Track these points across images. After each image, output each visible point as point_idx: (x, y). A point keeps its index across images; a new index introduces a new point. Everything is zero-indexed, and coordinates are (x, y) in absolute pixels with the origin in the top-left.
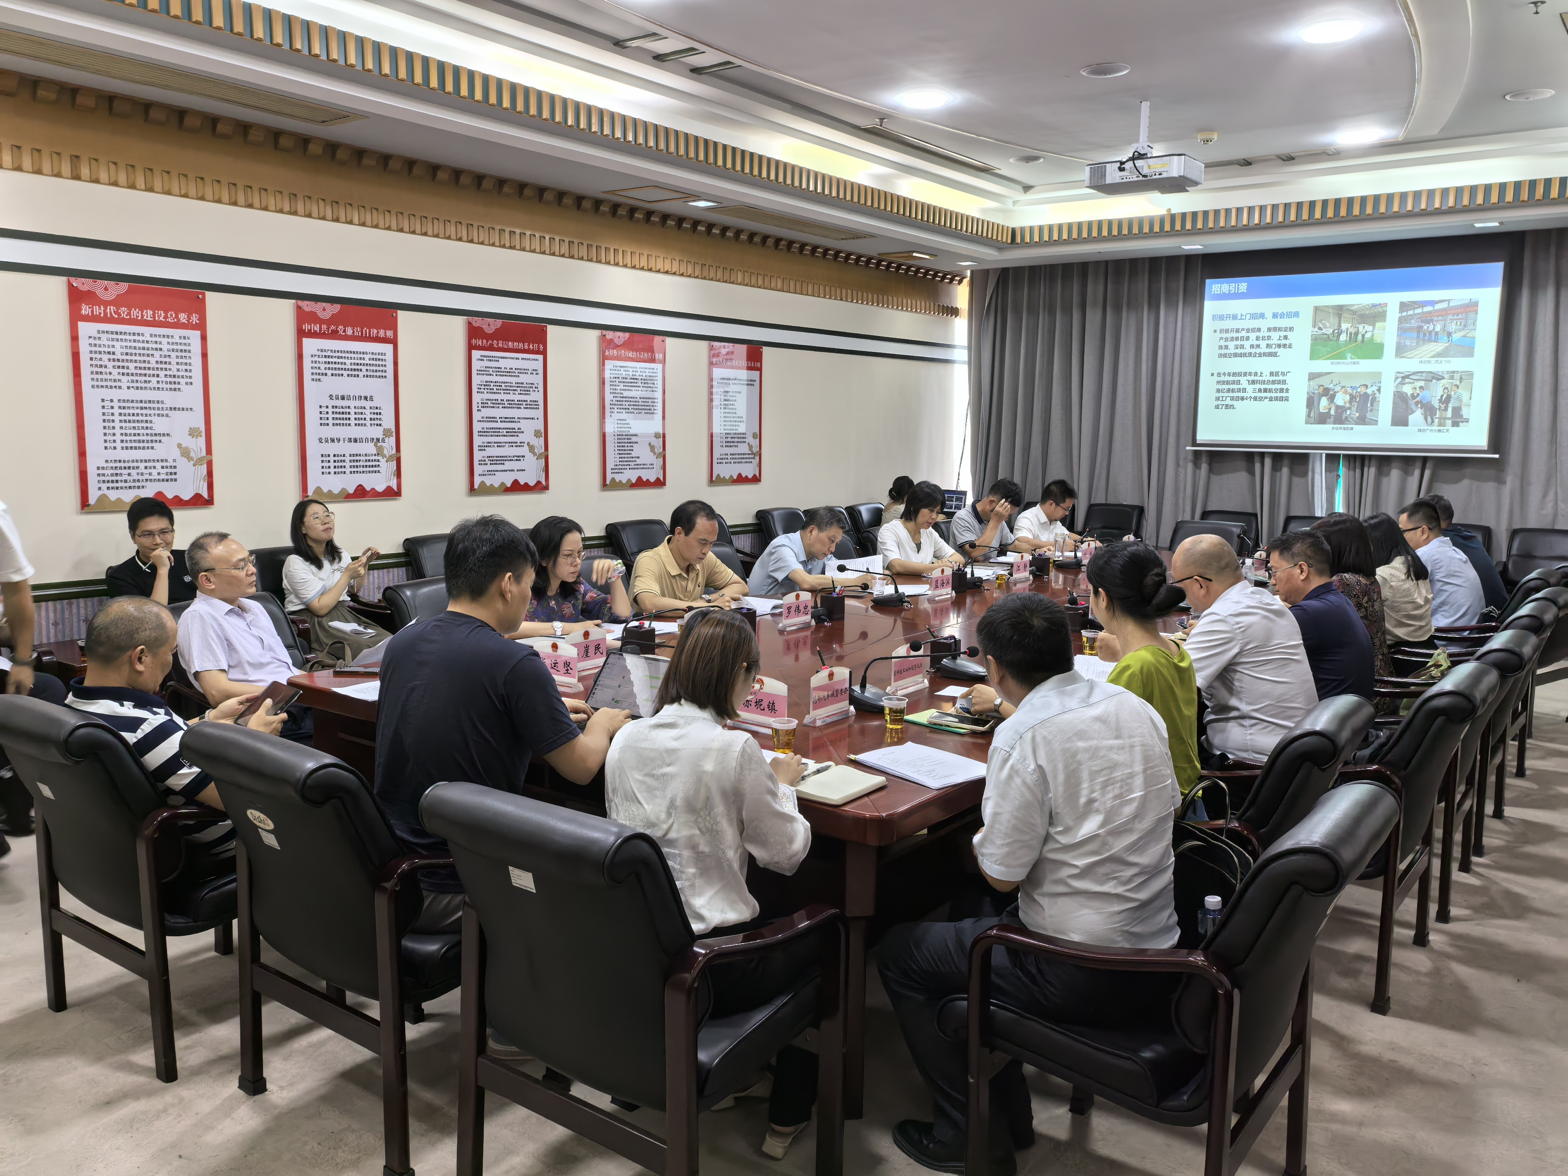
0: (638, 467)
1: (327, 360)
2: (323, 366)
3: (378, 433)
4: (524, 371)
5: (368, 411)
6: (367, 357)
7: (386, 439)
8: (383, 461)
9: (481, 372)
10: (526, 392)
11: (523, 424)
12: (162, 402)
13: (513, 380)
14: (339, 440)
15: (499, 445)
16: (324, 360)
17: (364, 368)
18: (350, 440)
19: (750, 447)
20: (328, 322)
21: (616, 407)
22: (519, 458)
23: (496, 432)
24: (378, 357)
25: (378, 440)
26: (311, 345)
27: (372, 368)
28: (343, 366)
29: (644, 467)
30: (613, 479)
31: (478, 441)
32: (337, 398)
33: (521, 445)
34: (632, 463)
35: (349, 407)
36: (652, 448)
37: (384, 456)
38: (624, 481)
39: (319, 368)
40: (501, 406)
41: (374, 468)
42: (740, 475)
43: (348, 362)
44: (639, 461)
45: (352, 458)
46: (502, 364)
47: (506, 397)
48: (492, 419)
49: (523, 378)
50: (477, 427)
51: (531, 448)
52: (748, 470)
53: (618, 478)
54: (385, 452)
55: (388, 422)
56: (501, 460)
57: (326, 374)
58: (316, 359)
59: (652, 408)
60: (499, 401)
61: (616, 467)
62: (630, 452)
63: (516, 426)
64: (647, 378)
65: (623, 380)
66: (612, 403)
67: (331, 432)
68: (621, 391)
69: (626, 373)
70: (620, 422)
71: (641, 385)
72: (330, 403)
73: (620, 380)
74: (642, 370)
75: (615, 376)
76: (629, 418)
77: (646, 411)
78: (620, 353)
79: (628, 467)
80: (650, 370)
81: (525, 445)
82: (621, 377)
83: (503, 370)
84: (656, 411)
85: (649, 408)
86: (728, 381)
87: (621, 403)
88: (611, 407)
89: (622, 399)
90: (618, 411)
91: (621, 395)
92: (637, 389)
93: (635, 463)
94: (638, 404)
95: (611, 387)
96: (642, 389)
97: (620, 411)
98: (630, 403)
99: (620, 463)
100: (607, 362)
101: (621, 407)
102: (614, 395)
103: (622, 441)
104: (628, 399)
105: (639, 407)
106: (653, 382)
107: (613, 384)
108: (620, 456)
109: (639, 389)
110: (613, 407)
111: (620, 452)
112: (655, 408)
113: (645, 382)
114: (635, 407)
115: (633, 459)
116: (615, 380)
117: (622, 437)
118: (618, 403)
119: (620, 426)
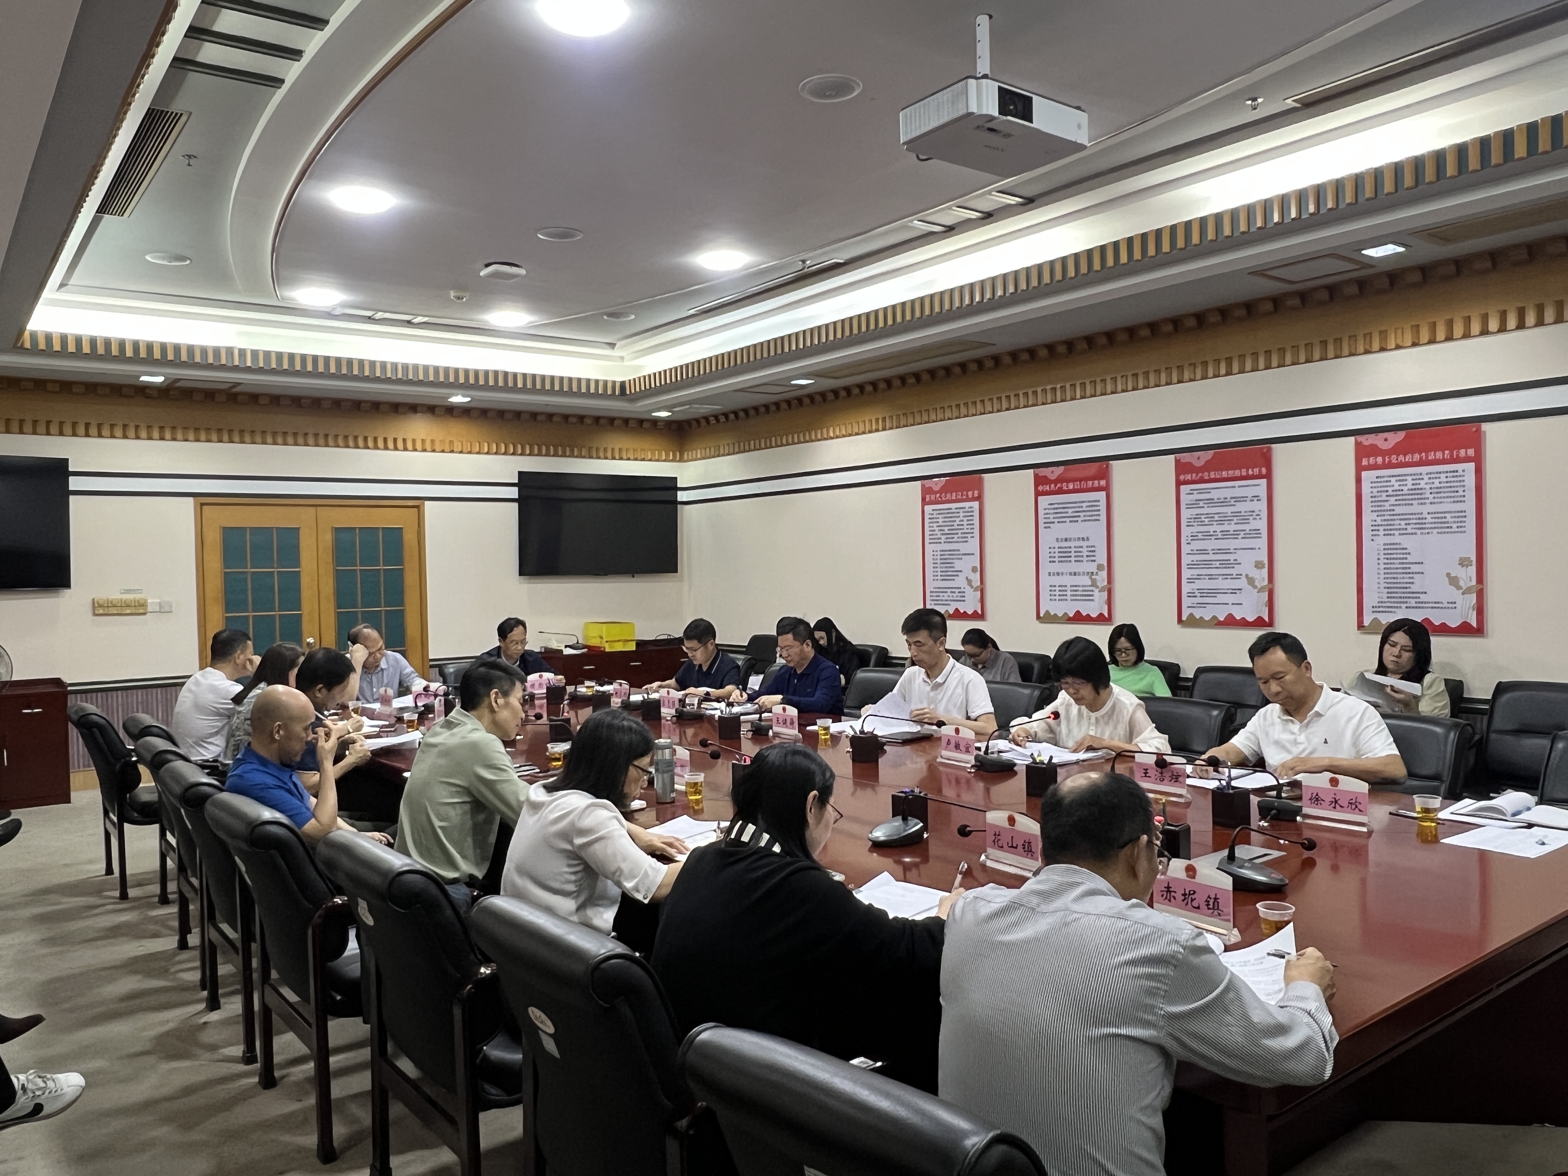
0: (1423, 605)
1: (1055, 511)
2: (1052, 517)
3: (1092, 567)
4: (1243, 499)
5: (1085, 550)
6: (1084, 505)
7: (1099, 573)
8: (1096, 592)
9: (1190, 506)
10: (1245, 521)
11: (1240, 556)
13: (1229, 510)
14: (1063, 574)
15: (1211, 577)
16: (1052, 511)
17: (1081, 514)
18: (1071, 574)
20: (1056, 482)
21: (1381, 528)
22: (1234, 591)
23: (1207, 564)
24: (1093, 504)
25: (1092, 573)
26: (1044, 501)
27: (1088, 514)
28: (1067, 515)
29: (1437, 605)
30: (1376, 620)
31: (1186, 574)
32: (1062, 540)
33: (1238, 576)
34: (1414, 601)
35: (1070, 547)
36: (1454, 581)
37: (1097, 587)
39: (1050, 518)
40: (1213, 538)
41: (1088, 597)
43: (1070, 510)
44: (1423, 598)
45: (1072, 589)
46: (1215, 495)
47: (1219, 528)
48: (1203, 552)
49: (1242, 507)
50: (1186, 560)
51: (1251, 581)
54: (1098, 584)
55: (1102, 557)
56: (1214, 592)
57: (1054, 522)
58: (1047, 511)
59: (1455, 526)
60: (1212, 533)
61: (1381, 605)
62: (1408, 585)
63: (1231, 557)
64: (1442, 485)
65: (1395, 493)
66: (1374, 523)
67: (1057, 567)
68: (1392, 508)
69: (1401, 483)
70: (1389, 547)
71: (1431, 496)
72: (1057, 545)
73: (1390, 493)
74: (1432, 476)
75: (1380, 489)
76: (1406, 542)
77: (1440, 530)
78: (1387, 460)
79: (1404, 606)
80: (1449, 474)
81: (1243, 577)
82: (1390, 489)
83: (1216, 500)
84: (1460, 530)
85: (1446, 525)
87: (1392, 523)
88: (1374, 528)
89: (1392, 518)
90: (1386, 532)
91: (1392, 513)
92: (1423, 501)
93: (1417, 600)
94: (1424, 521)
95: (1374, 504)
96: (1433, 501)
97: (1389, 532)
98: (1408, 522)
99: (1389, 600)
100: (1365, 474)
101: (1392, 527)
102: (1379, 513)
103: (1392, 571)
104: (1405, 517)
105: (1427, 526)
106: (1456, 489)
107: (1377, 499)
108: (1389, 590)
109: (1427, 501)
110: (1377, 528)
111: (1390, 586)
112: (1460, 525)
113: (1439, 490)
114: (1417, 526)
115: (1414, 595)
116: (1379, 494)
117: (1393, 566)
118: (1386, 523)
119: (1389, 552)
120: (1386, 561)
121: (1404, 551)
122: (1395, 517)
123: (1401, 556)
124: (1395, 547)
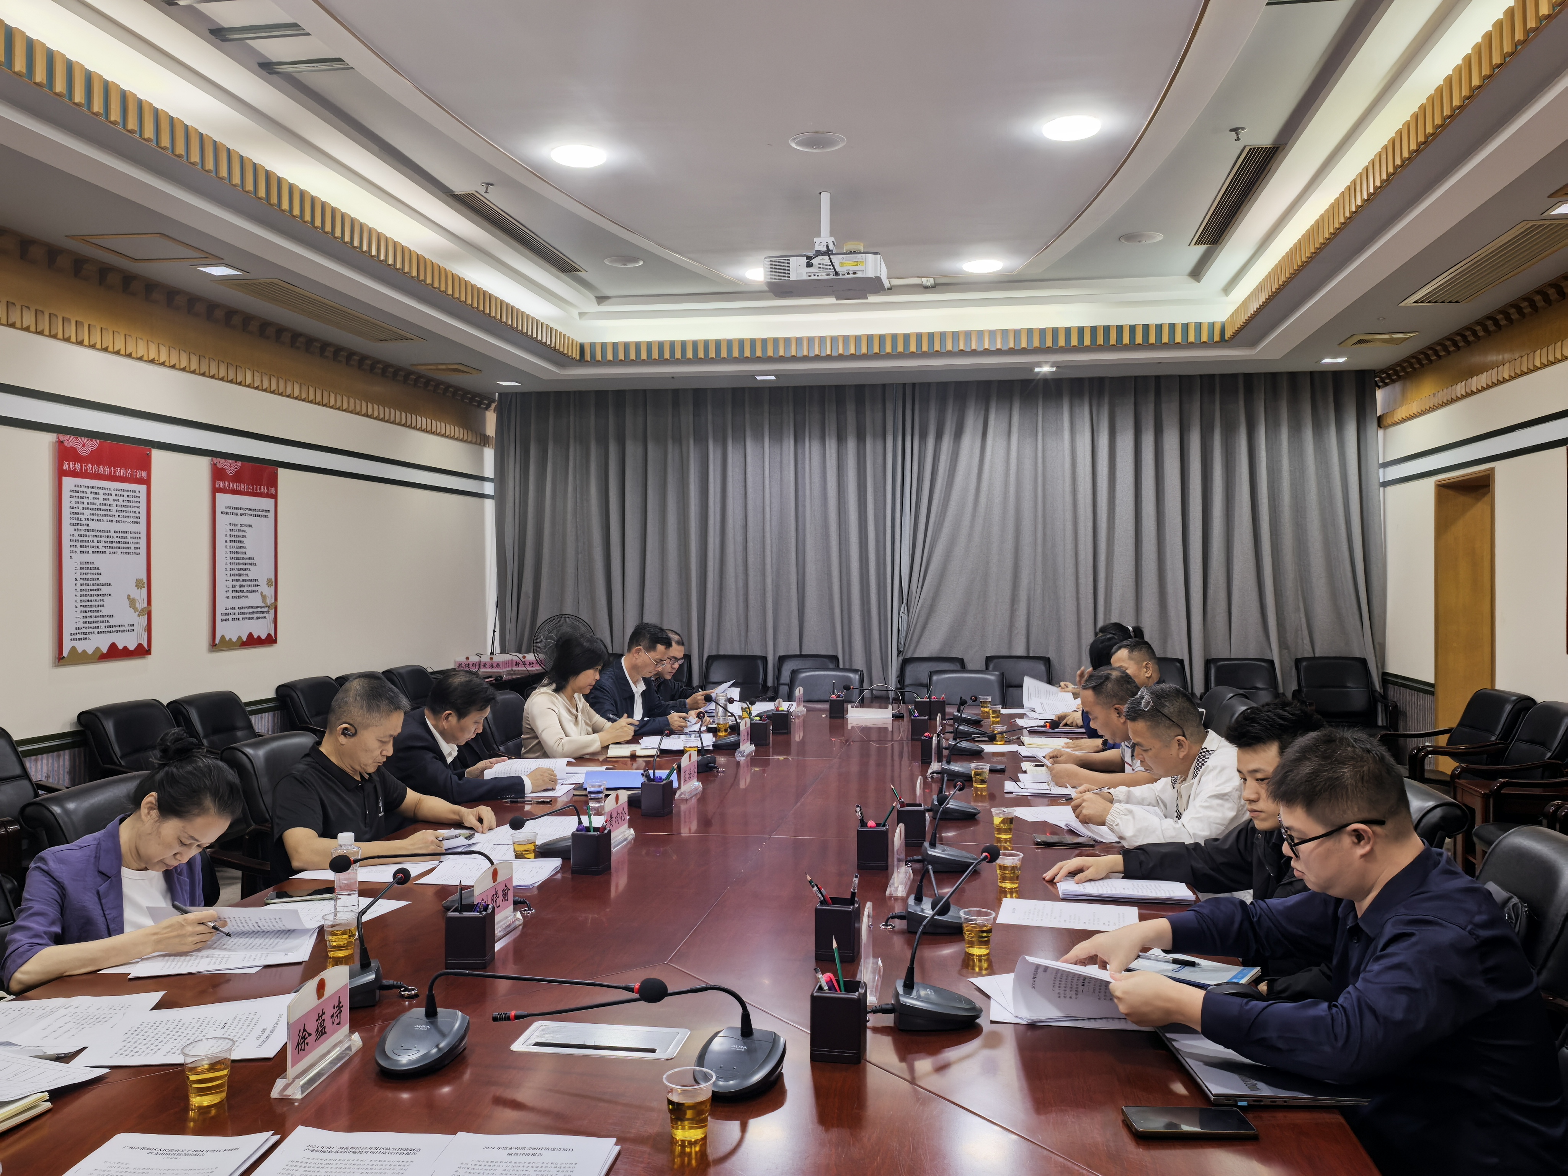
0: (111, 629)
19: (264, 597)
21: (78, 544)
29: (119, 629)
30: (73, 649)
34: (102, 625)
36: (132, 602)
38: (90, 651)
42: (250, 635)
44: (112, 621)
52: (261, 629)
53: (81, 646)
59: (133, 546)
61: (78, 631)
62: (99, 609)
64: (125, 504)
65: (89, 506)
66: (72, 538)
68: (87, 522)
69: (95, 496)
70: (84, 566)
71: (117, 514)
73: (86, 506)
74: (118, 493)
75: (77, 500)
76: (99, 560)
77: (123, 550)
78: (84, 468)
79: (96, 631)
80: (129, 494)
82: (86, 501)
84: (137, 551)
85: (127, 545)
86: (235, 511)
87: (87, 539)
88: (72, 544)
89: (87, 533)
90: (82, 549)
91: (87, 528)
92: (111, 518)
93: (107, 624)
94: (111, 540)
95: (72, 516)
96: (118, 519)
97: (84, 549)
98: (99, 539)
99: (86, 625)
100: (65, 480)
101: (87, 544)
102: (76, 527)
103: (87, 593)
104: (97, 534)
105: (114, 545)
106: (134, 510)
107: (74, 511)
108: (85, 614)
109: (114, 519)
110: (74, 544)
111: (85, 609)
112: (137, 546)
113: (123, 509)
114: (107, 545)
115: (104, 619)
116: (77, 505)
117: (87, 587)
118: (82, 539)
119: (84, 571)
120: (82, 582)
121: (97, 571)
122: (90, 533)
123: (94, 576)
124: (89, 566)
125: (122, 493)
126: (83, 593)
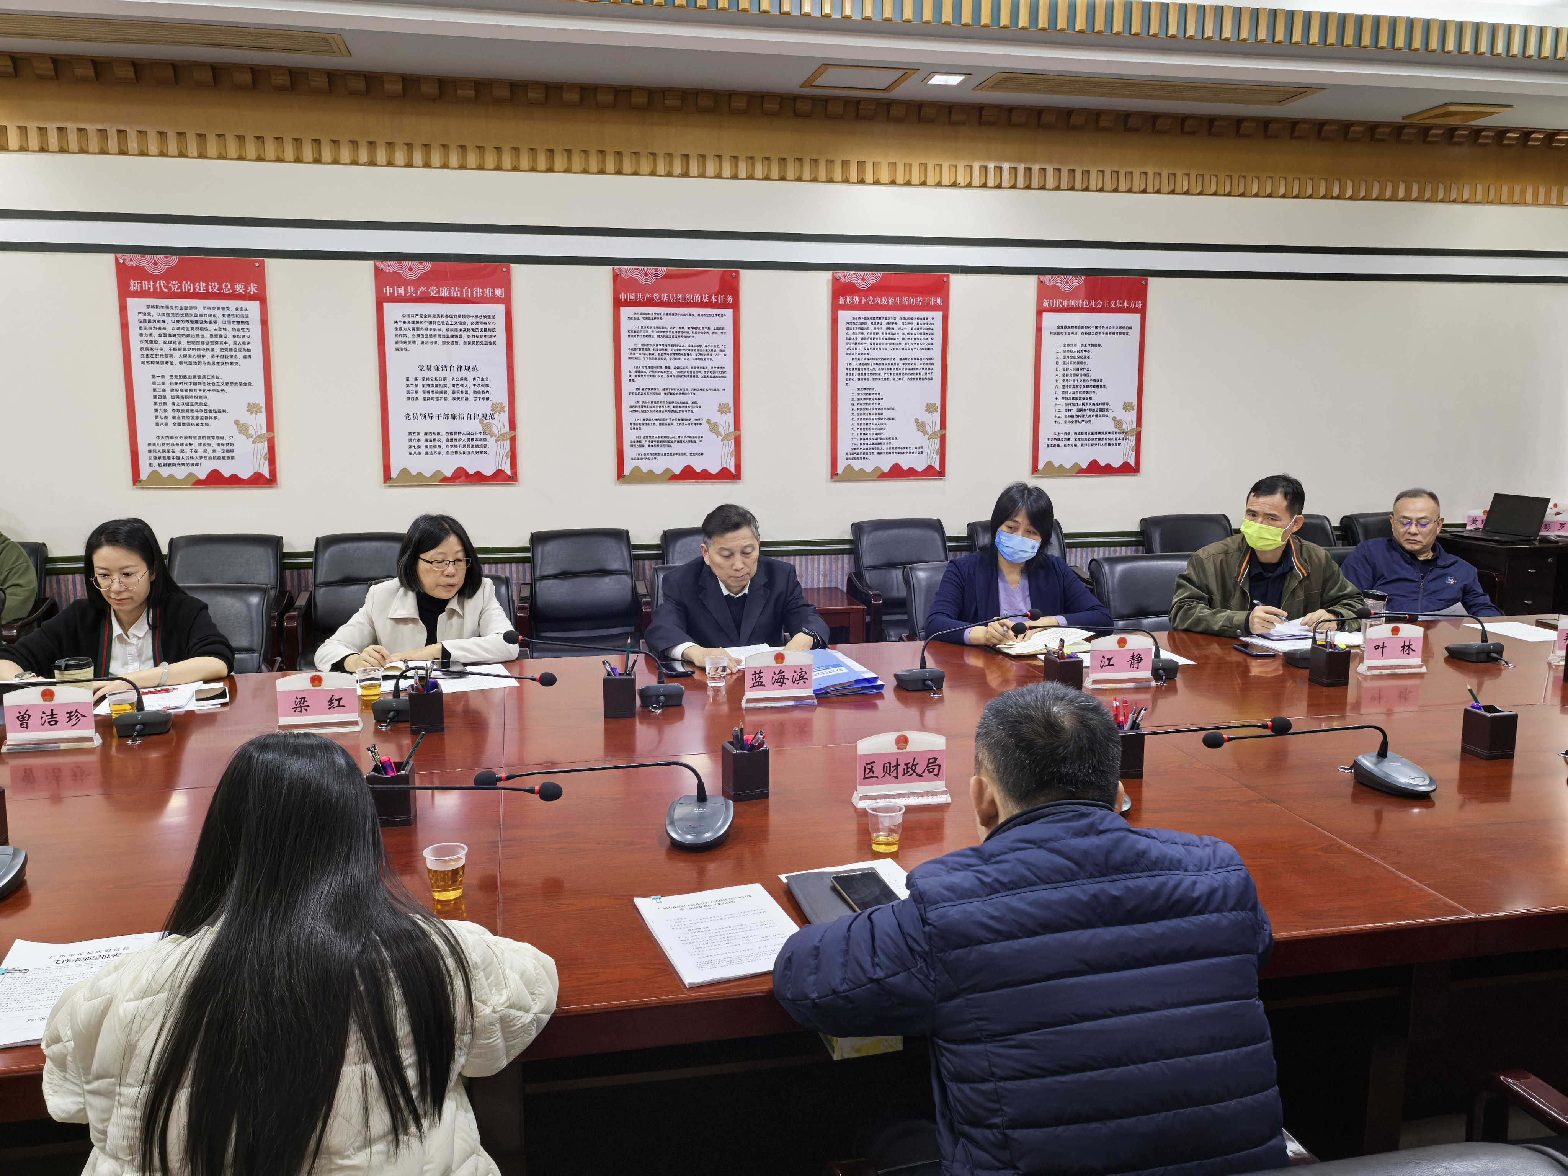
0: (893, 451)
1: (415, 326)
2: (410, 334)
3: (484, 408)
4: (704, 330)
5: (470, 383)
6: (469, 321)
7: (496, 416)
8: (491, 442)
9: (633, 334)
10: (708, 356)
11: (699, 397)
12: (218, 377)
13: (686, 342)
14: (432, 417)
15: (663, 423)
16: (411, 326)
17: (465, 334)
18: (446, 417)
19: (1118, 423)
20: (416, 283)
21: (856, 372)
22: (692, 439)
23: (657, 407)
24: (483, 320)
25: (485, 416)
26: (393, 311)
27: (475, 333)
28: (437, 333)
29: (905, 450)
30: (850, 467)
31: (628, 418)
32: (429, 369)
33: (698, 422)
34: (884, 447)
35: (445, 379)
36: (921, 426)
37: (492, 435)
38: (869, 470)
39: (405, 335)
40: (665, 375)
41: (478, 449)
42: (1094, 463)
43: (444, 327)
44: (895, 443)
45: (449, 437)
46: (668, 322)
47: (672, 363)
48: (652, 391)
50: (627, 401)
51: (714, 428)
52: (1115, 456)
53: (857, 465)
54: (495, 430)
55: (499, 394)
56: (665, 441)
57: (414, 342)
58: (401, 325)
59: (923, 372)
60: (663, 369)
61: (854, 451)
62: (880, 431)
63: (689, 399)
64: (914, 331)
65: (870, 336)
66: (849, 367)
67: (421, 407)
68: (867, 351)
69: (877, 326)
71: (903, 342)
72: (420, 375)
73: (865, 336)
74: (904, 321)
75: (855, 331)
76: (880, 386)
77: (910, 377)
78: (864, 301)
79: (876, 452)
80: (920, 321)
81: (704, 423)
82: (865, 332)
83: (669, 329)
84: (927, 377)
85: (916, 372)
86: (1074, 330)
87: (867, 367)
88: (849, 372)
89: (867, 362)
90: (860, 377)
91: (866, 356)
92: (896, 347)
93: (889, 446)
94: (896, 367)
95: (849, 346)
96: (905, 347)
97: (864, 377)
98: (881, 367)
99: (863, 446)
100: (841, 314)
101: (866, 372)
102: (854, 357)
103: (866, 417)
104: (878, 362)
105: (899, 371)
106: (925, 336)
107: (852, 341)
108: (863, 437)
109: (899, 346)
110: (852, 372)
111: (863, 432)
112: (928, 372)
113: (911, 336)
114: (890, 371)
115: (886, 441)
116: (855, 336)
117: (866, 412)
118: (861, 367)
119: (863, 397)
120: (860, 407)
121: (878, 397)
122: (870, 362)
123: (874, 402)
124: (869, 392)
125: (911, 321)
126: (860, 417)
